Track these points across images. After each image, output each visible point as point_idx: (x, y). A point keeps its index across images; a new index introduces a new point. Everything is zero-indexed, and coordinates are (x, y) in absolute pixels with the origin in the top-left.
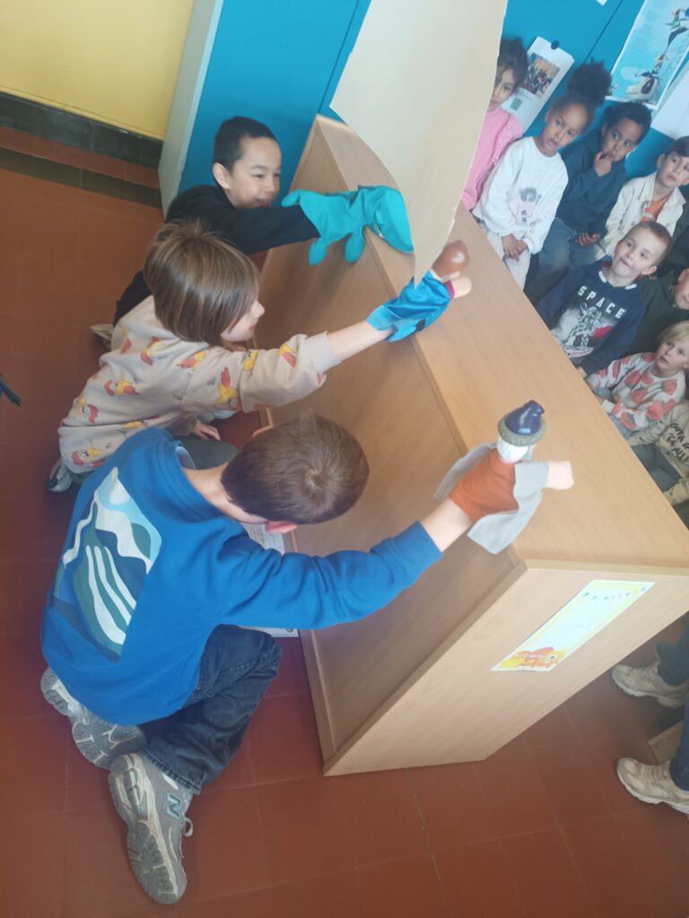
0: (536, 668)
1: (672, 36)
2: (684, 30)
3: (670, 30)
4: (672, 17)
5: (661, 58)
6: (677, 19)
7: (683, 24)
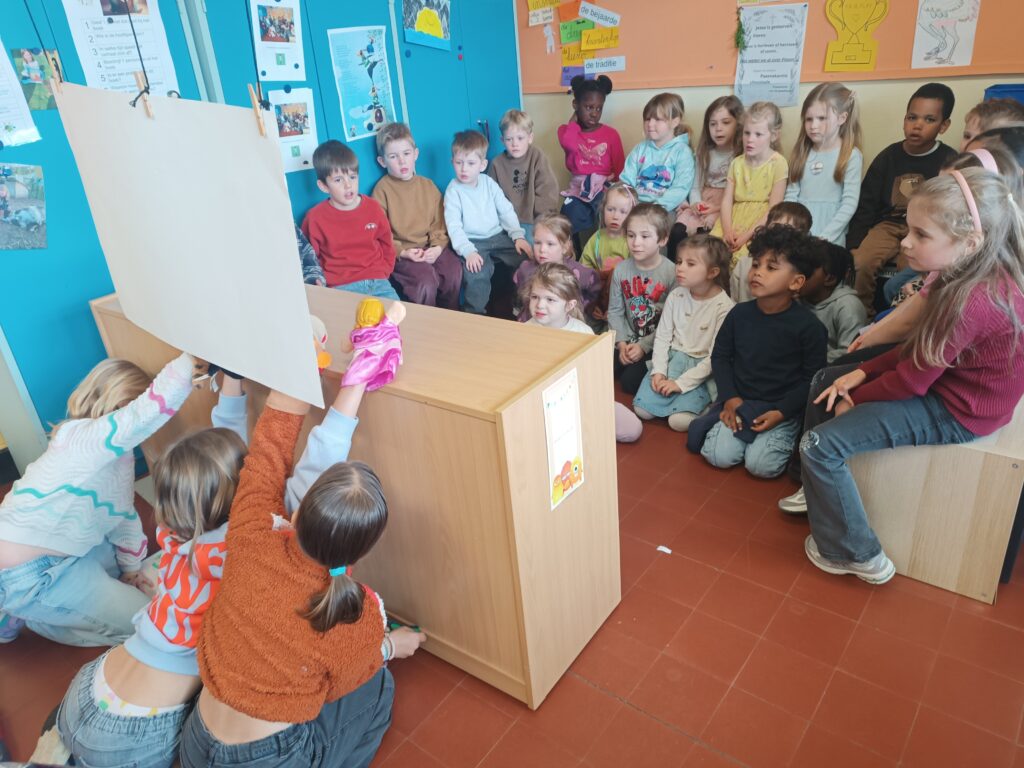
0: (576, 486)
1: (370, 72)
2: (375, 63)
3: (365, 69)
4: (360, 60)
5: (374, 91)
6: (364, 58)
7: (371, 60)
